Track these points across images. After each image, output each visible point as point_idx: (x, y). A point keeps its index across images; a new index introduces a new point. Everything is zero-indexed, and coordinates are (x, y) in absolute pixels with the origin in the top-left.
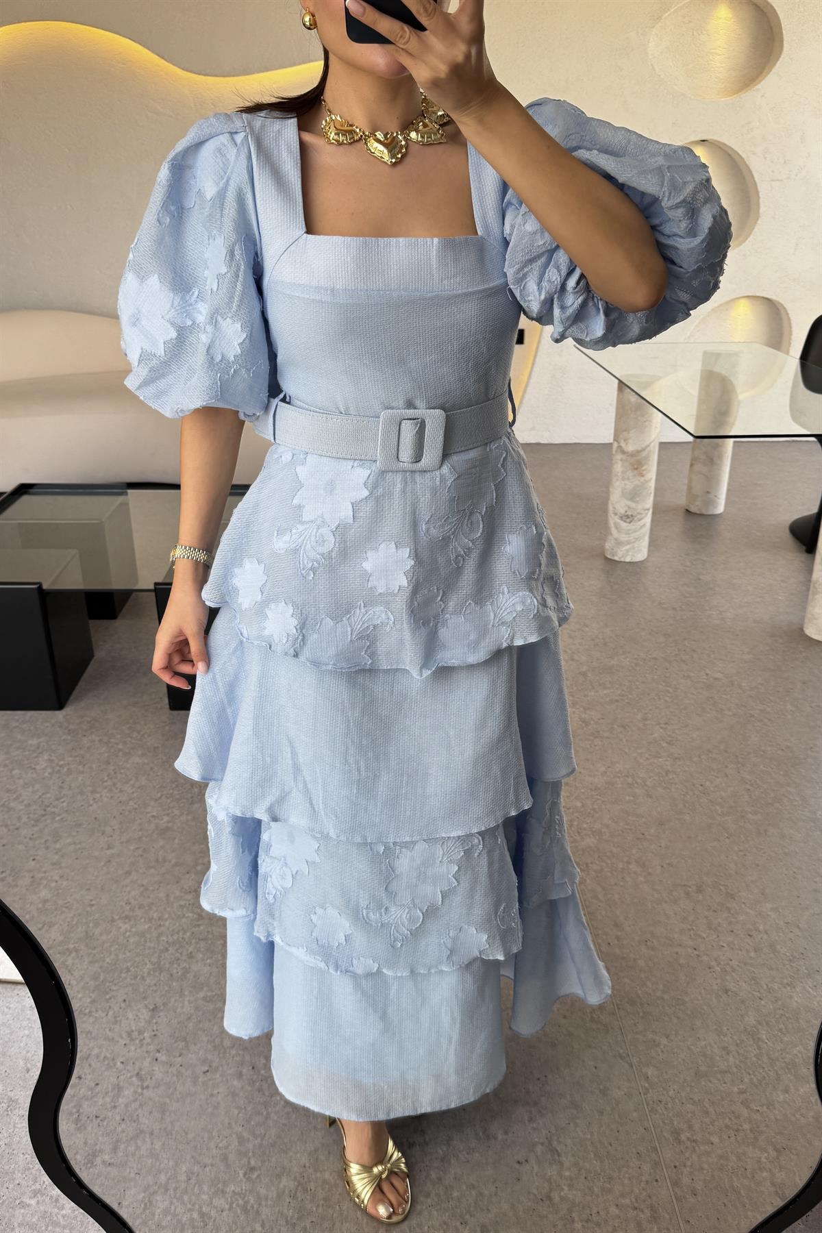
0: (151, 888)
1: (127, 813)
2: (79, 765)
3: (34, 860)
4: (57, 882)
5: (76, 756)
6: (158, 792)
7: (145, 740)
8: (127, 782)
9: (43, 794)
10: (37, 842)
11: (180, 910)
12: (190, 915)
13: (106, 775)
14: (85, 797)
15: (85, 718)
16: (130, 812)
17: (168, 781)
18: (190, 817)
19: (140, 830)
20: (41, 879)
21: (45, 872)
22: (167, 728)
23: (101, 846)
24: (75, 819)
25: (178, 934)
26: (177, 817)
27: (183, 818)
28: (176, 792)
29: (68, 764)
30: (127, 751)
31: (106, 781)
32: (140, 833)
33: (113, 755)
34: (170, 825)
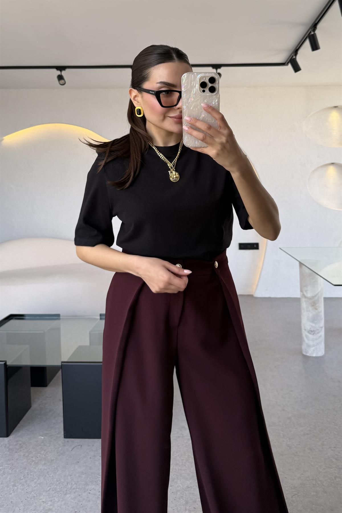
2: (10, 469)
5: (10, 464)
6: (48, 487)
7: (47, 455)
8: (33, 480)
13: (23, 476)
14: (8, 489)
15: (20, 442)
16: (31, 498)
17: (55, 480)
18: (63, 503)
22: (60, 448)
26: (55, 502)
27: (59, 503)
28: (58, 487)
29: (4, 469)
30: (37, 462)
31: (22, 479)
32: (34, 512)
33: (29, 464)
34: (51, 507)
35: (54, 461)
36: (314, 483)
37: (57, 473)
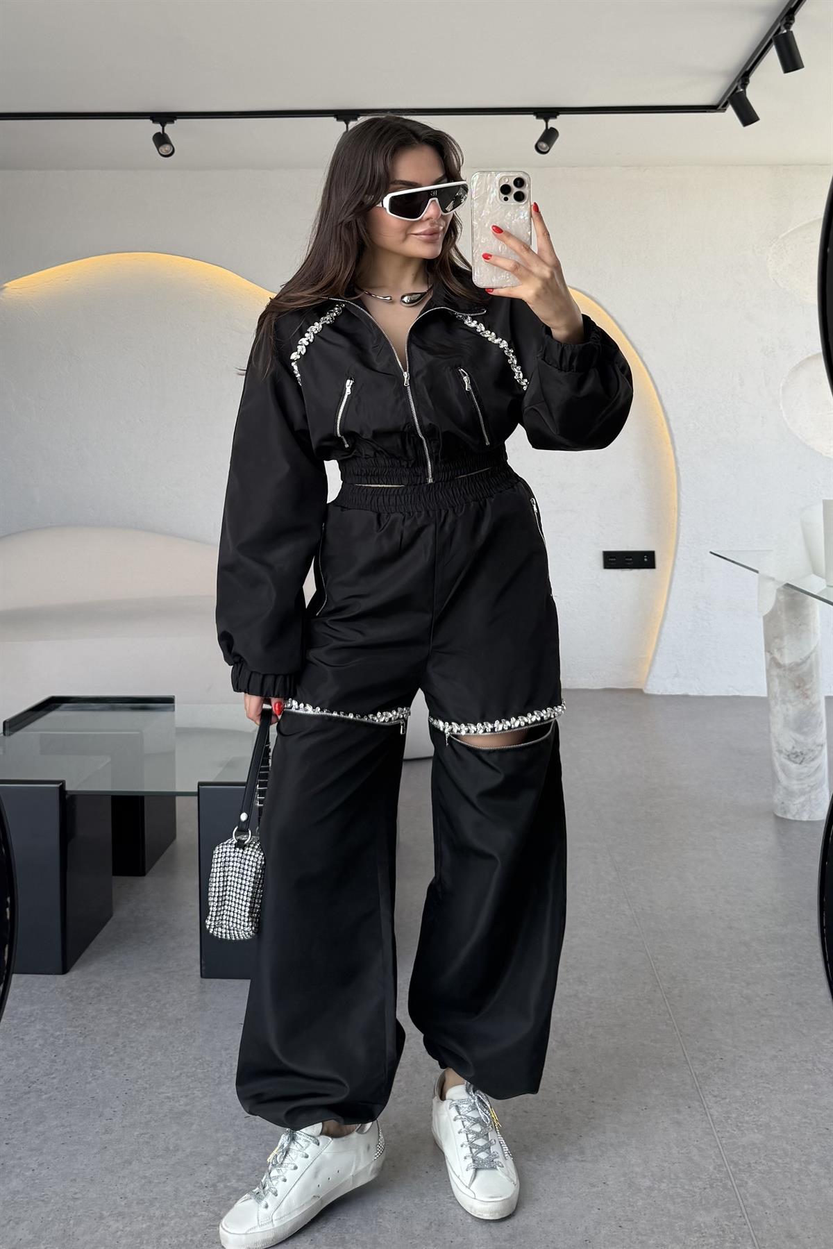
0: (157, 1181)
1: (134, 1093)
2: (81, 1036)
3: (7, 1144)
4: (33, 1170)
5: (78, 1026)
6: (175, 1071)
7: (165, 1011)
8: (138, 1059)
9: (29, 1068)
10: (13, 1124)
11: (191, 1207)
12: (203, 1213)
13: (113, 1048)
14: (82, 1073)
16: (137, 1091)
17: (191, 1057)
19: (149, 1113)
20: (13, 1167)
21: (20, 1159)
22: (195, 997)
23: (97, 1130)
24: (65, 1099)
25: (186, 1236)
26: (197, 1099)
27: (206, 1101)
28: (200, 1071)
29: (66, 1035)
30: (141, 1022)
31: (112, 1056)
32: (148, 1116)
33: (123, 1027)
34: (188, 1108)
35: (184, 1021)
36: (810, 1068)
37: (194, 1044)
